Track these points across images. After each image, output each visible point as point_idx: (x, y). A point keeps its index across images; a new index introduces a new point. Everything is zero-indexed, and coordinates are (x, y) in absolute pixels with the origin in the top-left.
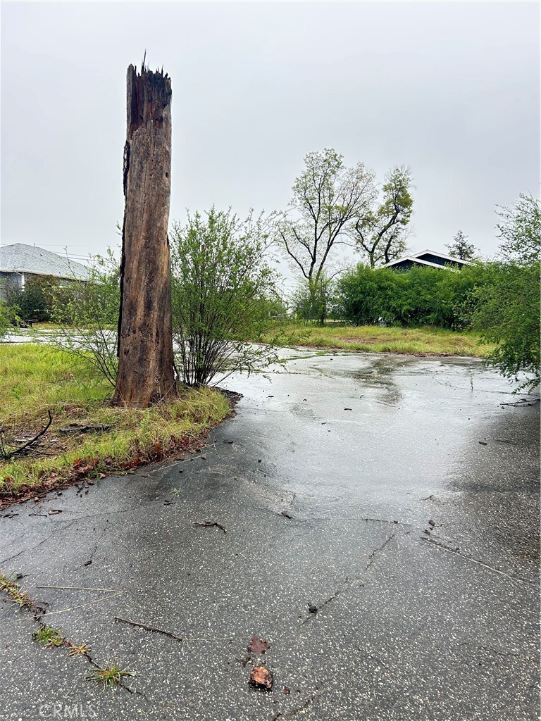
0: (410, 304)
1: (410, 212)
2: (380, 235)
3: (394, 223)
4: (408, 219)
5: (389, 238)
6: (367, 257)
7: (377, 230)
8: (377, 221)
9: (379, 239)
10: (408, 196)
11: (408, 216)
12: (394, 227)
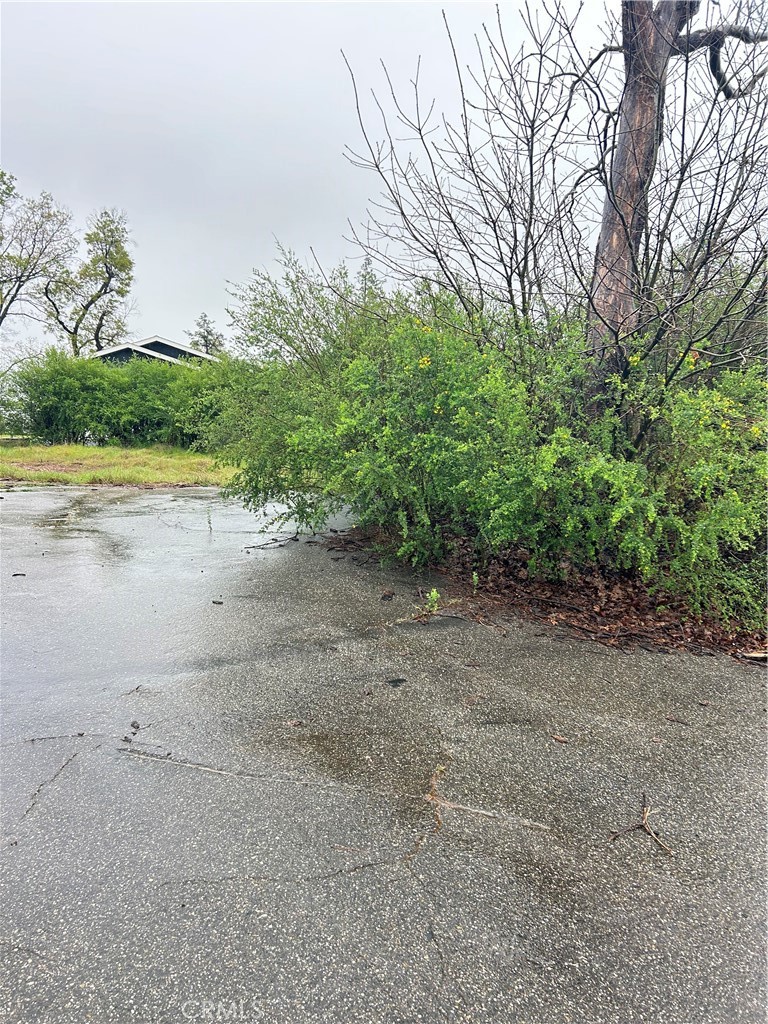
0: (131, 413)
1: (130, 279)
2: (86, 308)
3: (105, 293)
4: (128, 289)
5: (100, 315)
6: (66, 341)
7: (80, 301)
8: (79, 287)
9: (84, 315)
10: (125, 255)
11: (127, 285)
12: (106, 298)
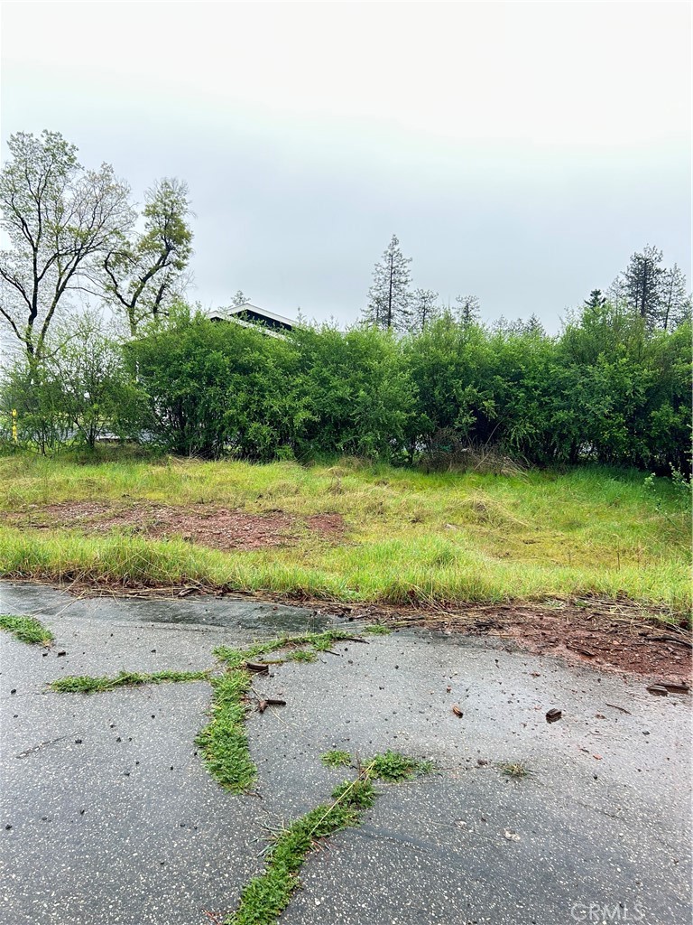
1: (188, 251)
2: (144, 280)
3: (163, 266)
4: (185, 262)
6: (123, 314)
7: (139, 273)
9: (142, 287)
11: (185, 257)
